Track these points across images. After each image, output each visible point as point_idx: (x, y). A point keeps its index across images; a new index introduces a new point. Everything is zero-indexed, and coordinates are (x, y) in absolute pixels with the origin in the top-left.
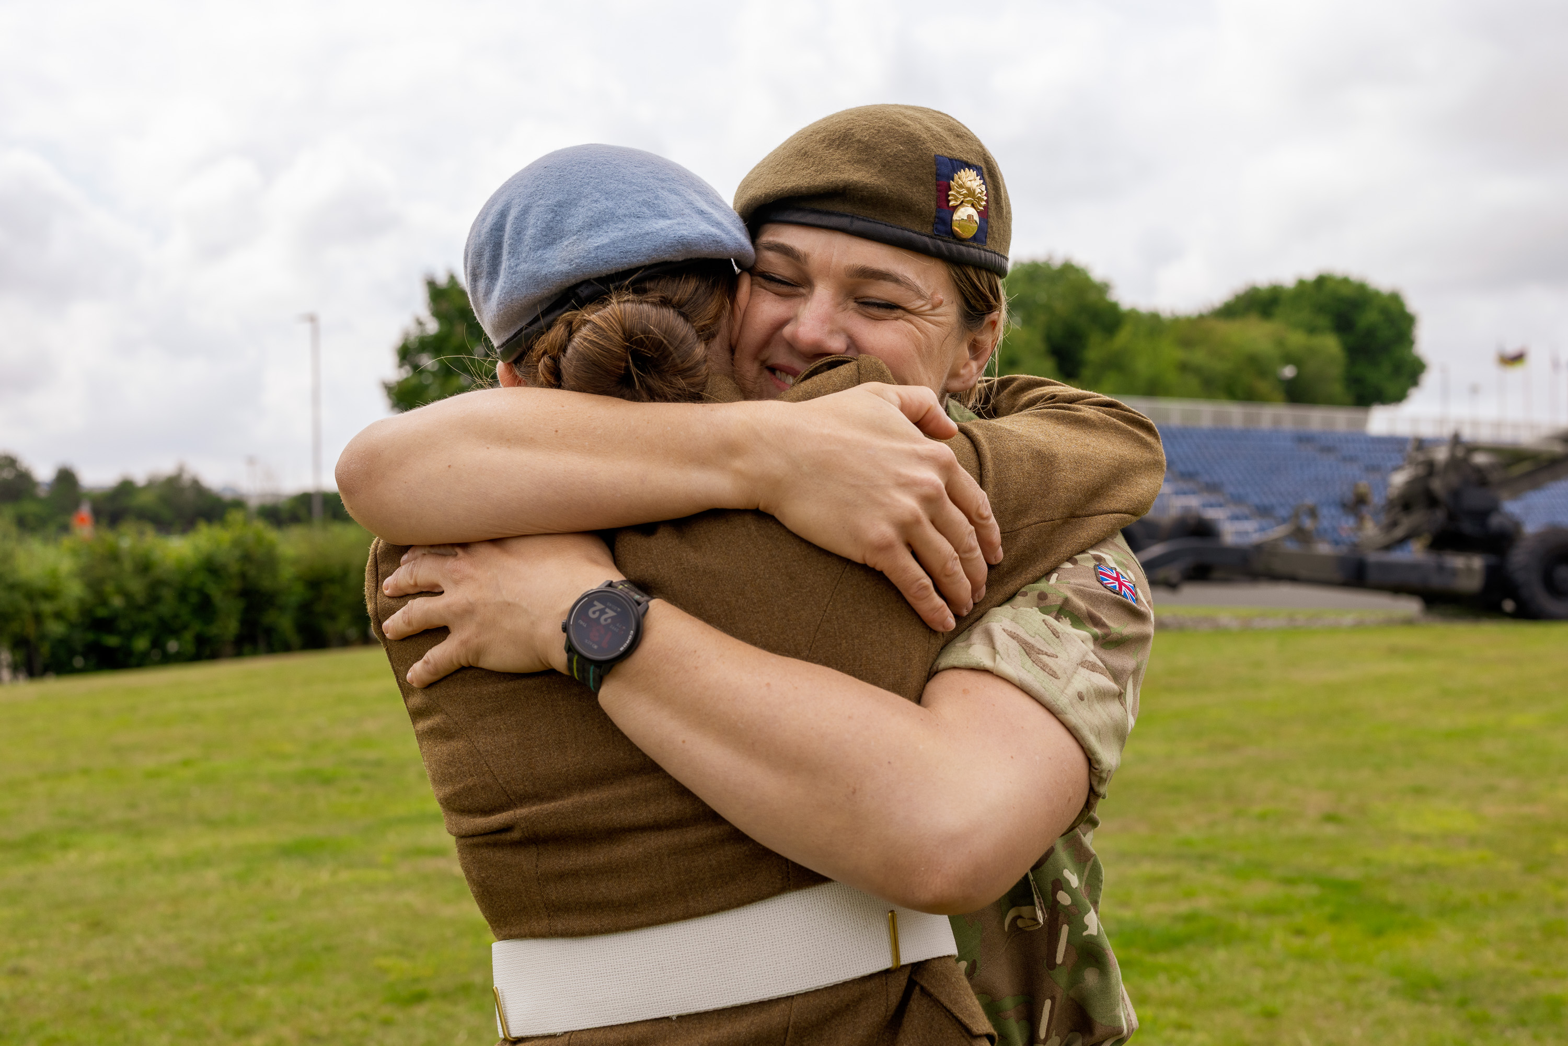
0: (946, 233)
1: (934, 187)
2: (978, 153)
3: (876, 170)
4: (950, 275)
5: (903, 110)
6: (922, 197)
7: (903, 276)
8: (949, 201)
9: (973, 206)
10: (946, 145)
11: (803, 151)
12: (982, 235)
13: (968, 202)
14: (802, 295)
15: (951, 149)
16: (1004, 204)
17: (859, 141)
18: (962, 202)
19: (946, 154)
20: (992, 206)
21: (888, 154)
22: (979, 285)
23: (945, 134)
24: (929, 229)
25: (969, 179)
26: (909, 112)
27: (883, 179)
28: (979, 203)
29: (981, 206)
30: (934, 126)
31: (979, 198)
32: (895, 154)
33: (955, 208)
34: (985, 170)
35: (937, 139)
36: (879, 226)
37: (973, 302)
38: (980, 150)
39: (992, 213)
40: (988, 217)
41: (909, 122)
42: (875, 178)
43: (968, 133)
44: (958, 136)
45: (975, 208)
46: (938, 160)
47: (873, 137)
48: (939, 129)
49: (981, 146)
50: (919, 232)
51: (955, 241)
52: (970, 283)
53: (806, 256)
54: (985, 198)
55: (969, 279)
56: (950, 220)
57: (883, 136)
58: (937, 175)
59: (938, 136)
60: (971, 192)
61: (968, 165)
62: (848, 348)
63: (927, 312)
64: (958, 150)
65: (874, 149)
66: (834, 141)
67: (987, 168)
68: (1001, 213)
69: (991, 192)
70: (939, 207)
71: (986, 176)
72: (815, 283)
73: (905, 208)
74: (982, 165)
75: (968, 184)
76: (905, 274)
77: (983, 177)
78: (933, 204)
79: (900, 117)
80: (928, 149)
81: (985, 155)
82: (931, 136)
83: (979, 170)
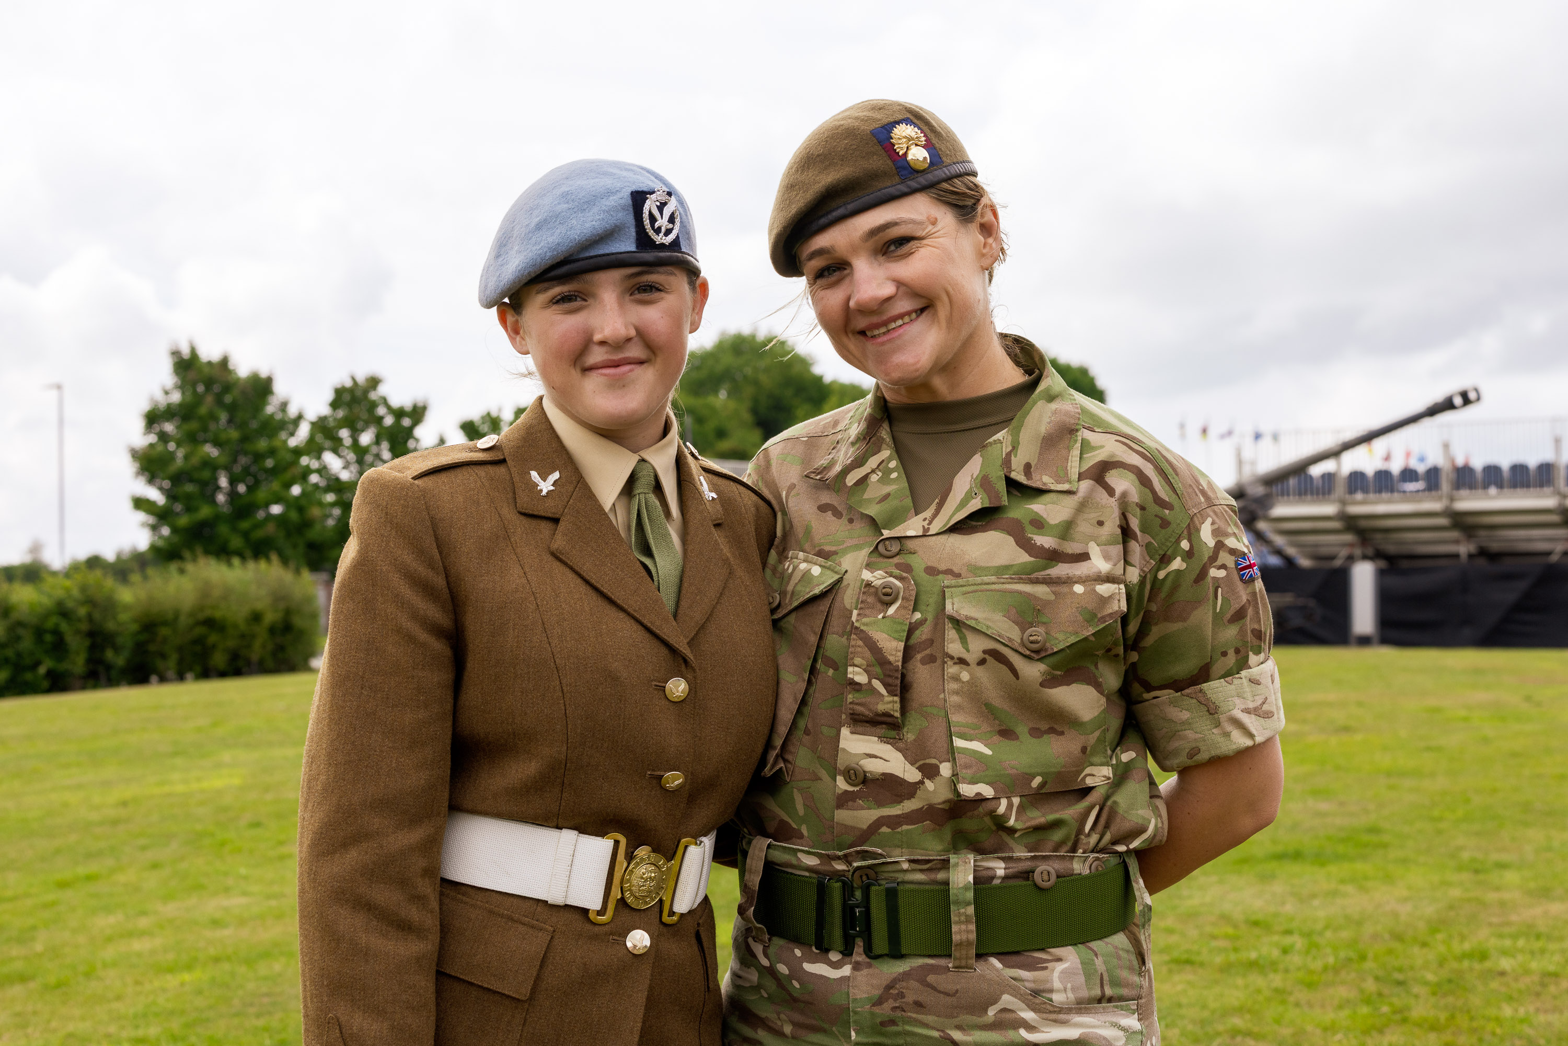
0: (911, 173)
1: (883, 151)
2: (900, 111)
3: (839, 166)
4: (931, 197)
5: (836, 118)
6: (878, 162)
7: (898, 219)
8: (898, 153)
9: (917, 145)
10: (875, 120)
11: (789, 186)
12: (936, 159)
13: (912, 144)
14: (848, 275)
15: (880, 120)
16: (940, 130)
17: (818, 156)
18: (907, 148)
19: (877, 126)
20: (931, 136)
21: (840, 151)
22: (956, 190)
23: (870, 114)
24: (897, 179)
25: (903, 132)
26: (840, 116)
27: (847, 169)
28: (919, 141)
29: (922, 141)
30: (860, 114)
31: (917, 138)
32: (845, 149)
33: (905, 154)
34: (912, 117)
35: (866, 121)
36: (863, 199)
37: (960, 203)
38: (901, 107)
39: (934, 141)
40: (933, 145)
41: (842, 122)
42: (842, 171)
43: (887, 102)
44: (880, 109)
45: (919, 146)
46: (873, 133)
47: (825, 147)
48: (865, 114)
49: (900, 105)
50: (890, 185)
51: (920, 174)
52: (950, 193)
53: (832, 247)
54: (922, 135)
55: (946, 191)
56: (906, 164)
57: (831, 143)
58: (879, 142)
59: (866, 118)
60: (909, 139)
61: (898, 122)
62: (898, 288)
63: (932, 232)
64: (883, 118)
65: (830, 154)
66: (804, 166)
67: (913, 115)
68: (942, 136)
69: (925, 128)
70: (894, 161)
71: (915, 121)
72: (850, 261)
73: (873, 176)
74: (909, 115)
75: (904, 134)
76: (899, 216)
77: (913, 123)
78: (889, 162)
79: (836, 123)
80: (863, 131)
81: (906, 108)
82: (861, 121)
83: (907, 121)
